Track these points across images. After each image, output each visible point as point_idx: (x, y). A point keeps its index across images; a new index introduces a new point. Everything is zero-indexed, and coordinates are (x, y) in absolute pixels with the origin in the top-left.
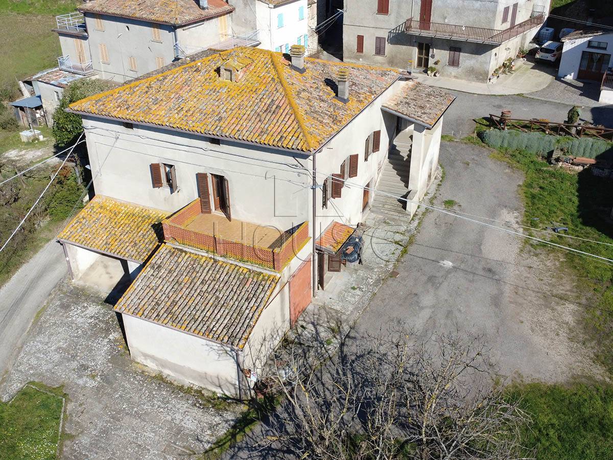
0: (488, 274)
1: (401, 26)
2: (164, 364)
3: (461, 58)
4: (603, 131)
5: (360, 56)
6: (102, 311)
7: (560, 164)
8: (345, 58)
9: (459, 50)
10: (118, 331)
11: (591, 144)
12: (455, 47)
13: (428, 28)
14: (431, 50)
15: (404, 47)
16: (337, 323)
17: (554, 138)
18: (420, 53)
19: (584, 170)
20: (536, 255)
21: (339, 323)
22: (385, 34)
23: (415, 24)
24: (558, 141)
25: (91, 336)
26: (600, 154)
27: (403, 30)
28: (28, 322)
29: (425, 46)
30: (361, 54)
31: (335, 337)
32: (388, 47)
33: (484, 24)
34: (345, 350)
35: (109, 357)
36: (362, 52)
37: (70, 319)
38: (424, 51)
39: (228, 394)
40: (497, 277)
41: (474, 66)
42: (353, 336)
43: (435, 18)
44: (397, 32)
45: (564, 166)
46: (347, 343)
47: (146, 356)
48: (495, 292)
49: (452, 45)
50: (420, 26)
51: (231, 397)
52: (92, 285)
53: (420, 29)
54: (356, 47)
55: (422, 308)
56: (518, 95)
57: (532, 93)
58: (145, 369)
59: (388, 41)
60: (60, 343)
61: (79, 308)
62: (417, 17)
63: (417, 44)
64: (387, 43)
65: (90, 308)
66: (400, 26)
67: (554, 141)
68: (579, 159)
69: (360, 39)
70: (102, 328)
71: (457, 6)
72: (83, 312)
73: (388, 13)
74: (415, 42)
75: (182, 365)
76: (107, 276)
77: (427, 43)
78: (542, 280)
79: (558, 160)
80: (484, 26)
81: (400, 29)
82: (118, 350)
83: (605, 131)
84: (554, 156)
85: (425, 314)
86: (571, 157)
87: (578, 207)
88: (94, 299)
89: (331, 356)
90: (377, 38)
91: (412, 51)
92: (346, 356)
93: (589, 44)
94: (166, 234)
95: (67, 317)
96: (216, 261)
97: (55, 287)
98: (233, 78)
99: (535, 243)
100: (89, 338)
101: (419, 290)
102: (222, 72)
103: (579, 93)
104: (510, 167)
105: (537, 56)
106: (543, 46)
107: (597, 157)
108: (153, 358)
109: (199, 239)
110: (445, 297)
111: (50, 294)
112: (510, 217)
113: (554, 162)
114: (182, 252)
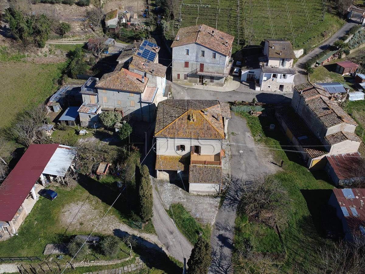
0: (251, 152)
2: (199, 192)
3: (214, 81)
4: (262, 104)
6: (172, 185)
7: (253, 115)
8: (173, 81)
9: (213, 79)
11: (260, 108)
13: (203, 72)
14: (204, 79)
17: (250, 107)
19: (259, 115)
20: (258, 144)
24: (251, 108)
27: (194, 72)
28: (155, 192)
29: (202, 77)
30: (179, 79)
32: (189, 78)
33: (221, 71)
38: (201, 79)
39: (215, 194)
40: (253, 152)
41: (218, 82)
43: (205, 68)
44: (192, 73)
47: (194, 191)
48: (255, 156)
49: (211, 77)
50: (200, 72)
52: (163, 178)
54: (177, 77)
55: (242, 164)
56: (233, 91)
57: (237, 89)
58: (194, 194)
60: (169, 194)
61: (165, 185)
62: (199, 68)
63: (199, 77)
65: (168, 184)
67: (250, 108)
68: (258, 113)
71: (212, 66)
72: (167, 186)
73: (188, 67)
76: (165, 175)
78: (262, 151)
79: (252, 113)
85: (244, 165)
86: (255, 112)
87: (262, 127)
88: (167, 182)
90: (185, 74)
93: (249, 72)
94: (191, 163)
95: (165, 188)
96: (205, 166)
97: (153, 181)
98: (194, 121)
99: (257, 141)
100: (175, 191)
101: (239, 160)
102: (191, 120)
103: (249, 87)
104: (242, 118)
105: (233, 74)
106: (235, 71)
107: (262, 111)
108: (196, 191)
109: (200, 162)
110: (245, 160)
111: (154, 184)
112: (248, 134)
113: (251, 114)
114: (196, 166)
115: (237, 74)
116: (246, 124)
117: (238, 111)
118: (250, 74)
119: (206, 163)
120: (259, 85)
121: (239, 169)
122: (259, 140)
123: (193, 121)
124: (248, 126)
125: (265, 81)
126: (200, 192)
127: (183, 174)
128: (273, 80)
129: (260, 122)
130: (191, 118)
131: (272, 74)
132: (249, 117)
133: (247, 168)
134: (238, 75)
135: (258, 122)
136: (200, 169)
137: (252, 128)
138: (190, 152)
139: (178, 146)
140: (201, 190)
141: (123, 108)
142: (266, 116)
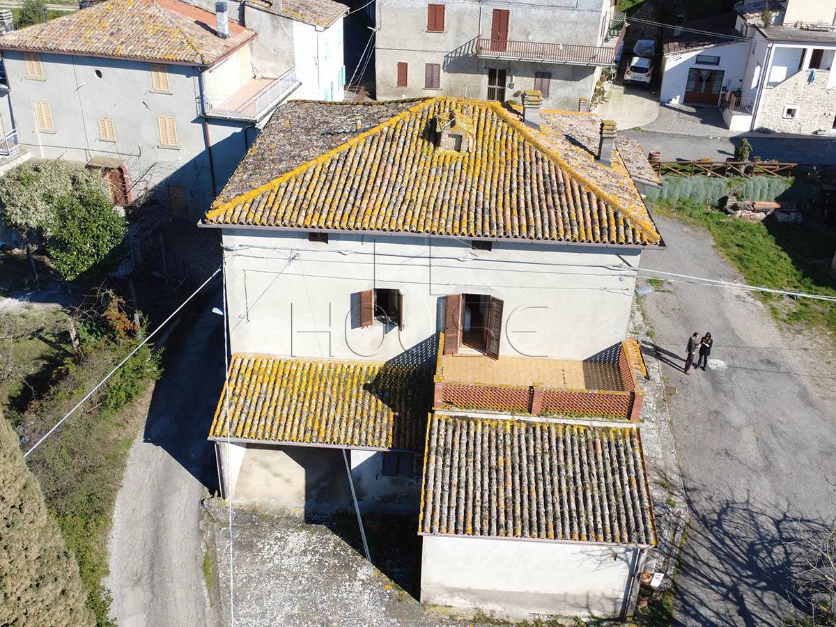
0: (770, 368)
1: (463, 47)
2: (485, 596)
3: (551, 86)
4: (778, 167)
5: (403, 91)
6: (314, 538)
7: (739, 213)
8: (380, 95)
9: (549, 76)
10: (365, 564)
11: (767, 184)
12: (543, 72)
13: (504, 49)
14: (508, 78)
15: (469, 76)
16: (659, 473)
17: (722, 181)
18: (491, 82)
19: (768, 217)
20: (799, 332)
21: (661, 473)
22: (439, 60)
23: (486, 44)
24: (729, 184)
25: (327, 584)
26: (779, 195)
27: (466, 52)
28: (199, 588)
29: (498, 74)
30: (403, 88)
31: (672, 494)
32: (445, 77)
33: (582, 41)
34: (697, 509)
35: (384, 609)
36: (406, 85)
37: (271, 565)
38: (497, 80)
39: (597, 614)
40: (783, 370)
41: (570, 97)
42: (692, 487)
43: (513, 34)
44: (458, 55)
45: (743, 214)
46: (692, 498)
47: (452, 592)
48: (797, 389)
49: (539, 69)
50: (491, 46)
51: (604, 617)
52: (265, 500)
53: (491, 50)
54: (396, 79)
55: (739, 429)
56: (634, 129)
57: (648, 126)
58: (451, 611)
59: (443, 68)
60: (285, 608)
61: (272, 542)
62: (487, 33)
63: (487, 71)
64: (442, 71)
65: (290, 539)
66: (461, 47)
67: (724, 186)
68: (759, 205)
69: (403, 68)
70: (335, 566)
71: (544, 19)
72: (283, 548)
73: (443, 30)
74: (486, 68)
75: (523, 591)
76: (278, 479)
77: (501, 68)
78: (830, 363)
79: (735, 208)
80: (583, 43)
81: (462, 52)
82: (388, 594)
83: (780, 166)
84: (729, 204)
85: (748, 435)
86: (748, 202)
88: (284, 522)
89: (688, 521)
90: (427, 65)
91: (480, 80)
92: (704, 516)
93: (698, 60)
94: (438, 398)
95: (263, 563)
96: (528, 424)
97: (200, 518)
98: (464, 147)
99: (785, 317)
100: (327, 587)
101: (715, 406)
102: (445, 139)
103: (698, 120)
104: (685, 223)
105: (627, 77)
106: (633, 64)
107: (777, 200)
108: (467, 592)
109: (498, 397)
110: (751, 408)
111: (201, 532)
112: (736, 288)
113: (731, 211)
114: (468, 420)
115: (644, 78)
116: (713, 246)
117: (665, 196)
118: (699, 70)
119: (537, 404)
120: (747, 109)
121: (727, 453)
122: (796, 316)
123: (458, 149)
124: (723, 254)
125: (775, 84)
126: (497, 602)
127: (384, 473)
128: (811, 79)
129: (777, 243)
130: (443, 128)
131: (810, 50)
132: (719, 223)
133: (771, 451)
134: (647, 80)
135: (767, 244)
136: (497, 439)
137: (744, 263)
138: (438, 334)
139: (360, 294)
140: (502, 586)
141: (124, 157)
142: (800, 220)
